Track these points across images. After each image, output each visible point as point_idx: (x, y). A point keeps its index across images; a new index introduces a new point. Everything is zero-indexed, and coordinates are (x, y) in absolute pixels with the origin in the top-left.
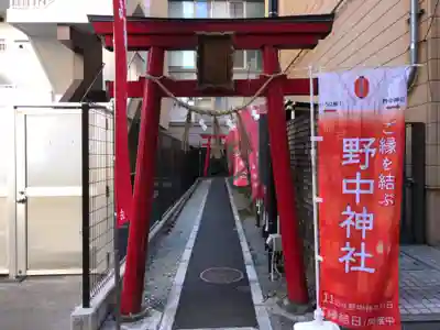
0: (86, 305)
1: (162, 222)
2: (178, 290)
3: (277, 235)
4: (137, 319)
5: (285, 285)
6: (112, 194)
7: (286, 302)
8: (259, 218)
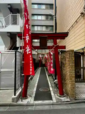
0: (15, 95)
1: (30, 77)
2: (35, 93)
3: (57, 80)
4: (26, 99)
5: (58, 91)
6: (20, 71)
7: (59, 95)
8: (53, 76)
